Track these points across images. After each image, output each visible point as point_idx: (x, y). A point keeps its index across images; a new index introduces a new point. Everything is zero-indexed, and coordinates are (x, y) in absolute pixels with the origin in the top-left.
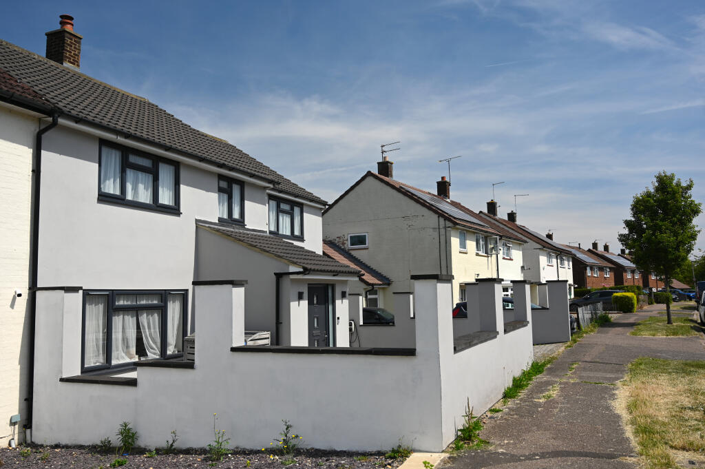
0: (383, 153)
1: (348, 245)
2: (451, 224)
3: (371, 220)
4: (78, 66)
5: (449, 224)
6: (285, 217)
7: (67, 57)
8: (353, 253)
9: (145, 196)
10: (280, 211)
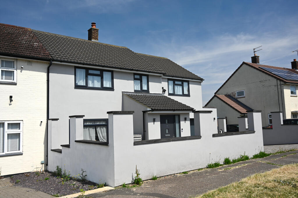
0: (254, 52)
1: (236, 96)
2: (283, 83)
3: (245, 84)
4: (98, 40)
5: (282, 83)
6: (179, 87)
7: (93, 38)
8: (239, 100)
9: (98, 85)
10: (175, 84)
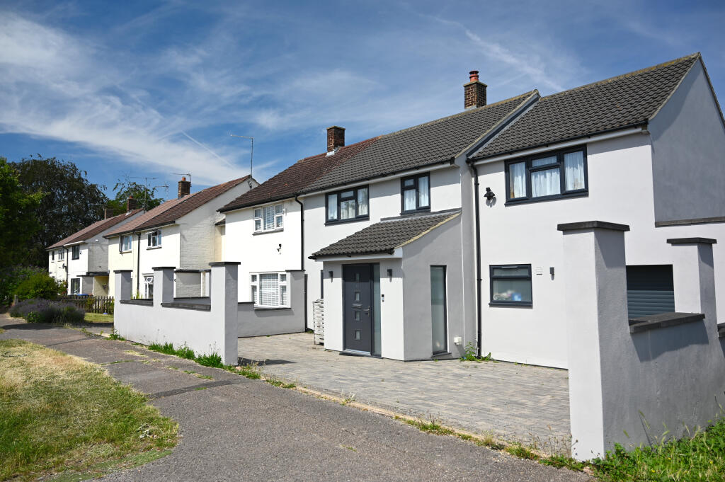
7: (467, 103)
10: (530, 171)
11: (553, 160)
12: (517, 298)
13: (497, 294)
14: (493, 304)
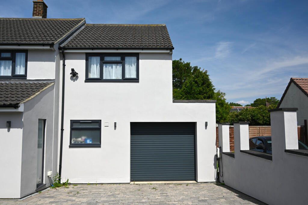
7: (35, 14)
10: (103, 63)
11: (118, 59)
12: (89, 142)
13: (74, 139)
14: (72, 146)
